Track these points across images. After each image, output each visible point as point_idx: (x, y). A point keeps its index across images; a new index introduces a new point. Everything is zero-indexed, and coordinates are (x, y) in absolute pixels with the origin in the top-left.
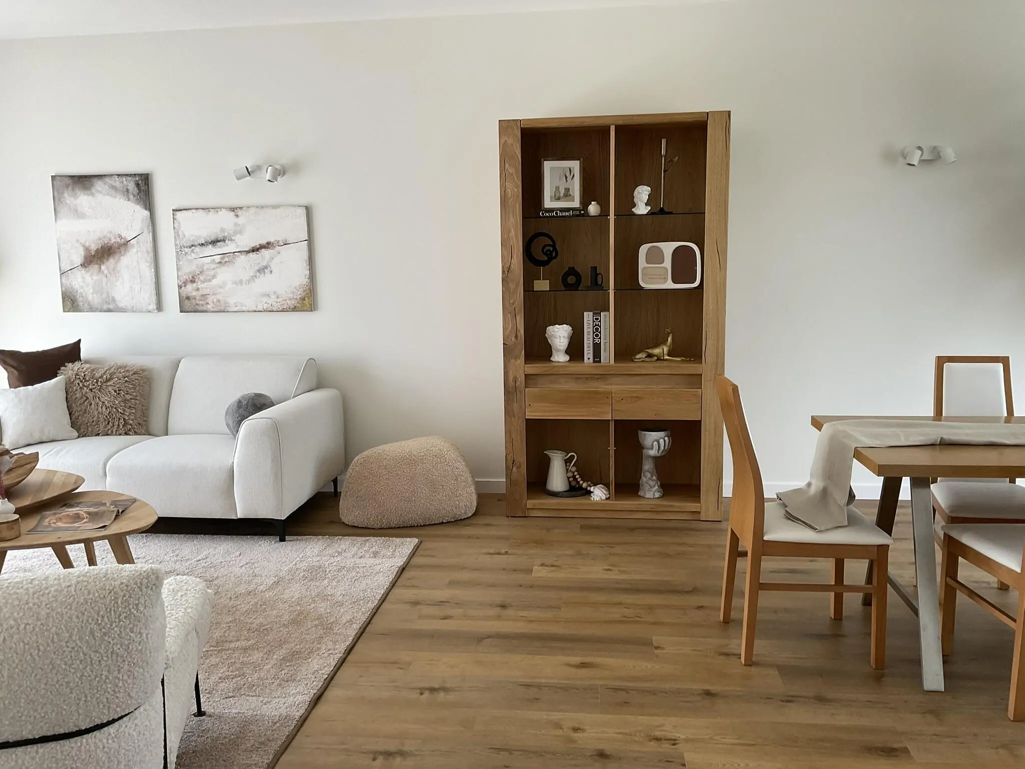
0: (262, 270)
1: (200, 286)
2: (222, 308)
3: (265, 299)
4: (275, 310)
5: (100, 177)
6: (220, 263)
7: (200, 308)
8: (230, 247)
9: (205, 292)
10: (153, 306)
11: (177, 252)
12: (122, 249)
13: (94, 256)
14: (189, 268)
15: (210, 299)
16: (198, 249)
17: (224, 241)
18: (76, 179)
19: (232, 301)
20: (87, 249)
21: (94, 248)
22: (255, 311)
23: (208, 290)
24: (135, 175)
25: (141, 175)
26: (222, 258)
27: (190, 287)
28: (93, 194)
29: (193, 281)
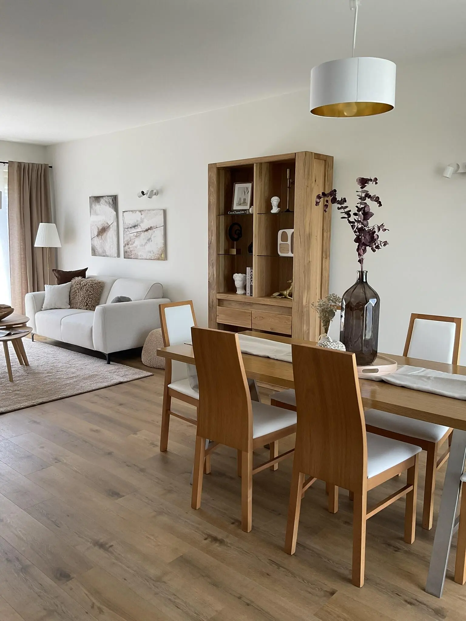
0: (149, 240)
1: (130, 246)
2: (136, 257)
3: (149, 254)
4: (152, 259)
5: (102, 197)
6: (136, 236)
7: (130, 257)
8: (139, 229)
9: (131, 249)
10: (116, 255)
11: (123, 231)
12: (108, 229)
13: (100, 232)
14: (127, 238)
15: (133, 252)
16: (129, 230)
17: (137, 226)
18: (96, 198)
19: (139, 254)
20: (98, 229)
21: (100, 228)
22: (146, 259)
23: (132, 249)
24: (112, 196)
25: (113, 196)
26: (137, 234)
27: (127, 247)
28: (100, 205)
29: (128, 244)
